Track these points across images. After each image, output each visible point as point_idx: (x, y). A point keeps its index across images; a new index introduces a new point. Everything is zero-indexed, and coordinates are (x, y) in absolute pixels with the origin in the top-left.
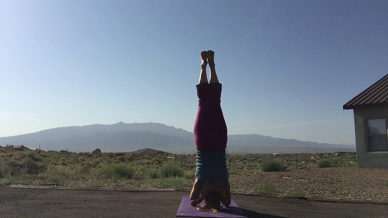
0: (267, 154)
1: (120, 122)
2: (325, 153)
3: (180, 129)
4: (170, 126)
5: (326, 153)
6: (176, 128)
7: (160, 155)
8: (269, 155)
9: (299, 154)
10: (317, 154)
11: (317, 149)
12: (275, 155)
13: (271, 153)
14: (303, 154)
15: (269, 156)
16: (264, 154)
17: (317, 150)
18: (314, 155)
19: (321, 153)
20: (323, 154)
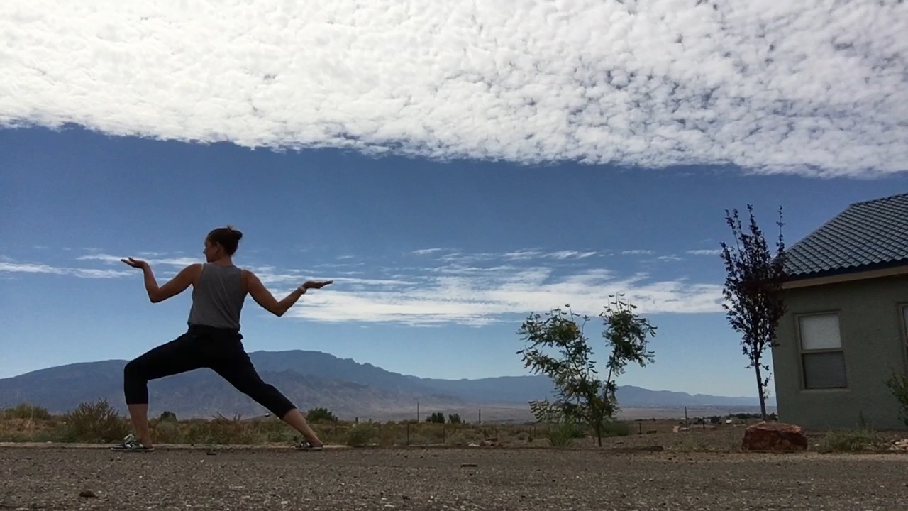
2: (704, 418)
3: (367, 364)
4: (344, 358)
5: (708, 418)
6: (358, 364)
9: (646, 420)
10: (687, 419)
11: (686, 408)
14: (654, 420)
17: (687, 410)
18: (680, 422)
19: (695, 418)
20: (700, 421)
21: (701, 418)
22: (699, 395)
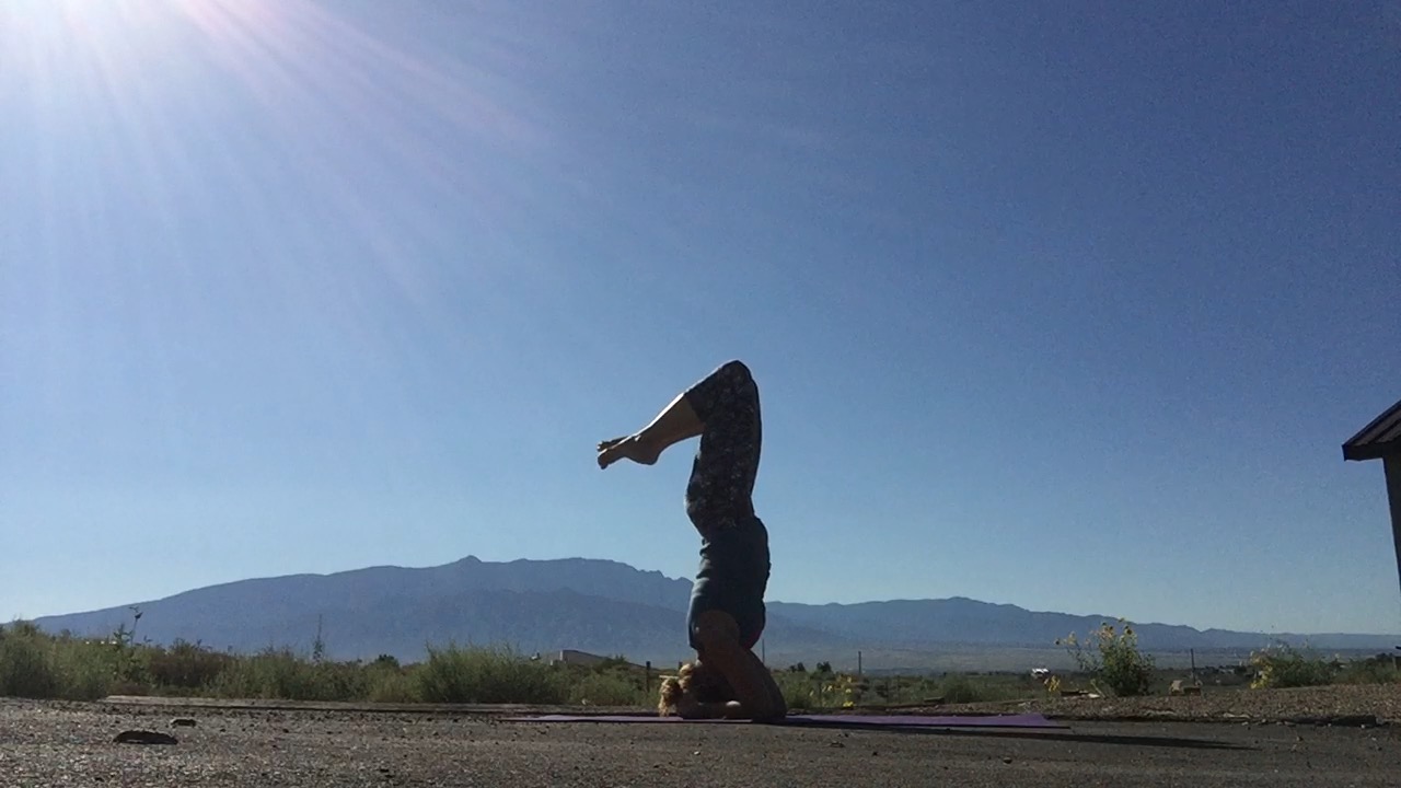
0: (1005, 674)
1: (466, 555)
2: (1221, 667)
3: (682, 579)
4: (648, 570)
5: (1228, 667)
6: (668, 581)
7: (619, 669)
8: (1014, 674)
10: (1194, 669)
11: (1192, 650)
12: (1036, 677)
13: (1023, 670)
15: (1016, 678)
16: (997, 673)
17: (1195, 655)
18: (1183, 674)
19: (1208, 668)
20: (1216, 671)
21: (1217, 667)
22: (1211, 630)
